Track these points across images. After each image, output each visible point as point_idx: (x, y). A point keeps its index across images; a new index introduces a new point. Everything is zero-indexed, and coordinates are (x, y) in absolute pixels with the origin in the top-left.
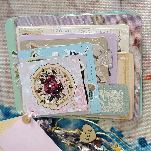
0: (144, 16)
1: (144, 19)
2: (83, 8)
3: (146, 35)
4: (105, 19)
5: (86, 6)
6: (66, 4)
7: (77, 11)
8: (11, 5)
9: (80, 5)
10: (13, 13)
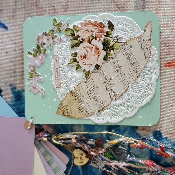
1: (167, 5)
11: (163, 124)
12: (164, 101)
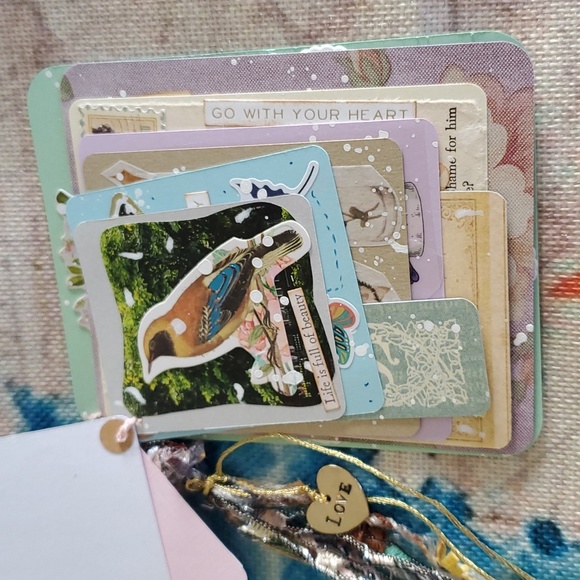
0: (541, 49)
1: (543, 62)
2: (310, 25)
3: (550, 123)
4: (394, 66)
5: (321, 15)
6: (248, 11)
7: (287, 35)
8: (47, 19)
9: (297, 14)
10: (54, 49)
11: (563, 497)
12: (559, 418)
